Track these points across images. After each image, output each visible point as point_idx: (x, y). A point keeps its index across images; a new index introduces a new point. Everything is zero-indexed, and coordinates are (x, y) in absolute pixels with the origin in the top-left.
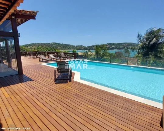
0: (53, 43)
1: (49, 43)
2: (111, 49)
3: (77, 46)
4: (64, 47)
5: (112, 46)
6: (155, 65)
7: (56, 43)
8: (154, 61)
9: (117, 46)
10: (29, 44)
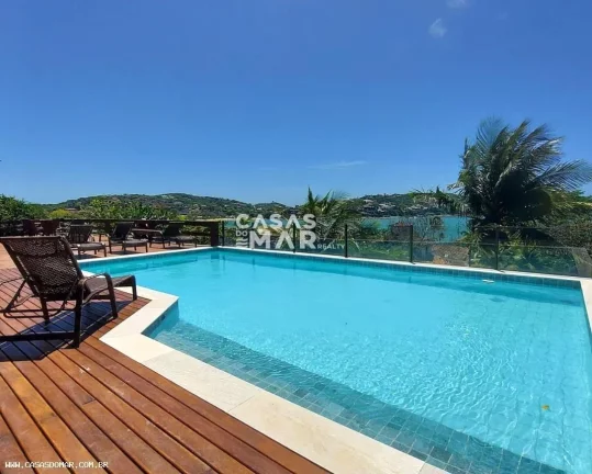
0: (173, 195)
1: (159, 197)
2: (379, 215)
3: (257, 206)
4: (211, 209)
5: (384, 205)
6: (531, 267)
7: (184, 196)
8: (526, 255)
9: (398, 205)
10: (84, 199)
